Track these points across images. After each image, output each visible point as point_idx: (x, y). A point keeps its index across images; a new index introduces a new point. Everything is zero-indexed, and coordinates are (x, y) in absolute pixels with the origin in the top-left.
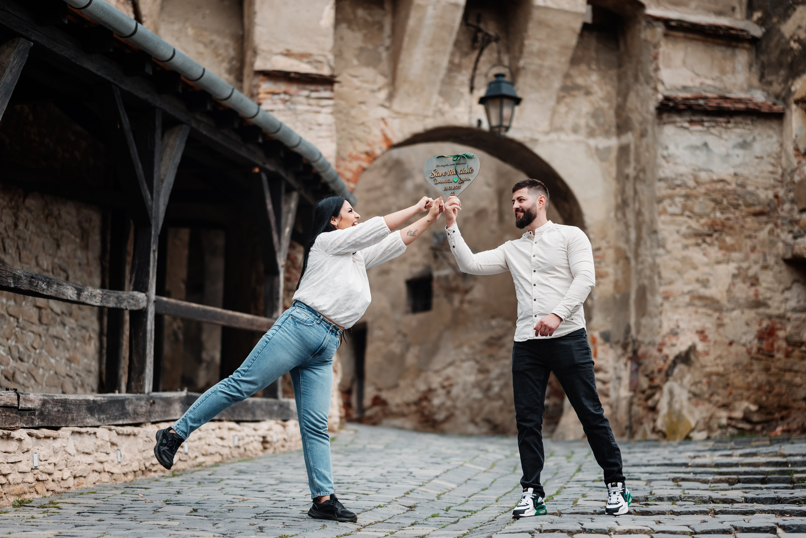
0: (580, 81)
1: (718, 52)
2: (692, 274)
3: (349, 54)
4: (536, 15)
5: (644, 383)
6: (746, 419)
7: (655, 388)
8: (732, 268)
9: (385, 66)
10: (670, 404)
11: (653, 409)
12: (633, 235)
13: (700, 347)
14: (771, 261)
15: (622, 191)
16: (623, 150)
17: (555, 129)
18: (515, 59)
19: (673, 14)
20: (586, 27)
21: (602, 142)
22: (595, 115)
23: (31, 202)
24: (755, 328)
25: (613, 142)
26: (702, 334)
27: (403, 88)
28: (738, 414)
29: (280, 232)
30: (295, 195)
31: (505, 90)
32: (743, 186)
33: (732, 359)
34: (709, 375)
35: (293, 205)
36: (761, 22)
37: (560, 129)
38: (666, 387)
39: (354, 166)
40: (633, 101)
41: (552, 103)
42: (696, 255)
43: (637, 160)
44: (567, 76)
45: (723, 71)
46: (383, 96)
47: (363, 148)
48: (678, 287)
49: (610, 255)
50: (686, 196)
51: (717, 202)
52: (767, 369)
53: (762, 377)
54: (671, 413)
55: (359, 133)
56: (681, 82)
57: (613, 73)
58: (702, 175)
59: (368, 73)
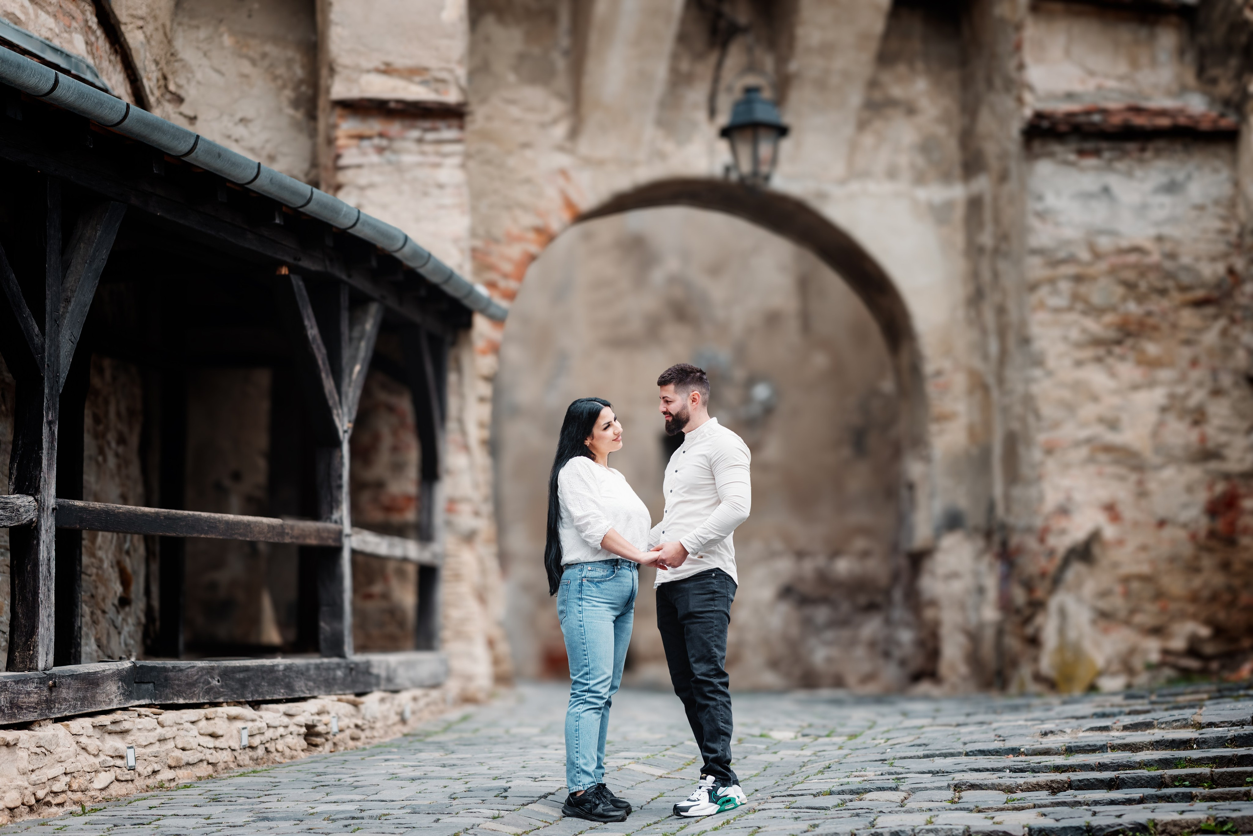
0: (897, 91)
1: (1125, 33)
2: (1089, 411)
3: (502, 65)
5: (1019, 596)
6: (1191, 651)
7: (1037, 606)
8: (1158, 395)
9: (563, 81)
10: (1062, 631)
11: (1034, 642)
12: (994, 347)
13: (1110, 532)
14: (1226, 380)
15: (974, 275)
16: (974, 204)
17: (855, 173)
18: (784, 60)
22: (926, 147)
24: (1202, 497)
25: (958, 192)
26: (1111, 510)
27: (593, 118)
28: (1178, 643)
30: (374, 308)
31: (761, 114)
32: (1172, 256)
33: (1165, 550)
34: (1126, 580)
35: (369, 326)
37: (865, 175)
38: (1054, 603)
39: (515, 252)
40: (986, 122)
41: (849, 130)
42: (1096, 376)
43: (997, 221)
44: (873, 84)
45: (1134, 64)
46: (560, 131)
47: (528, 220)
48: (1069, 431)
49: (959, 381)
50: (1078, 279)
51: (1130, 286)
52: (1225, 566)
53: (1218, 580)
54: (1063, 646)
55: (522, 194)
56: (1062, 85)
57: (952, 76)
58: (1104, 243)
59: (535, 95)
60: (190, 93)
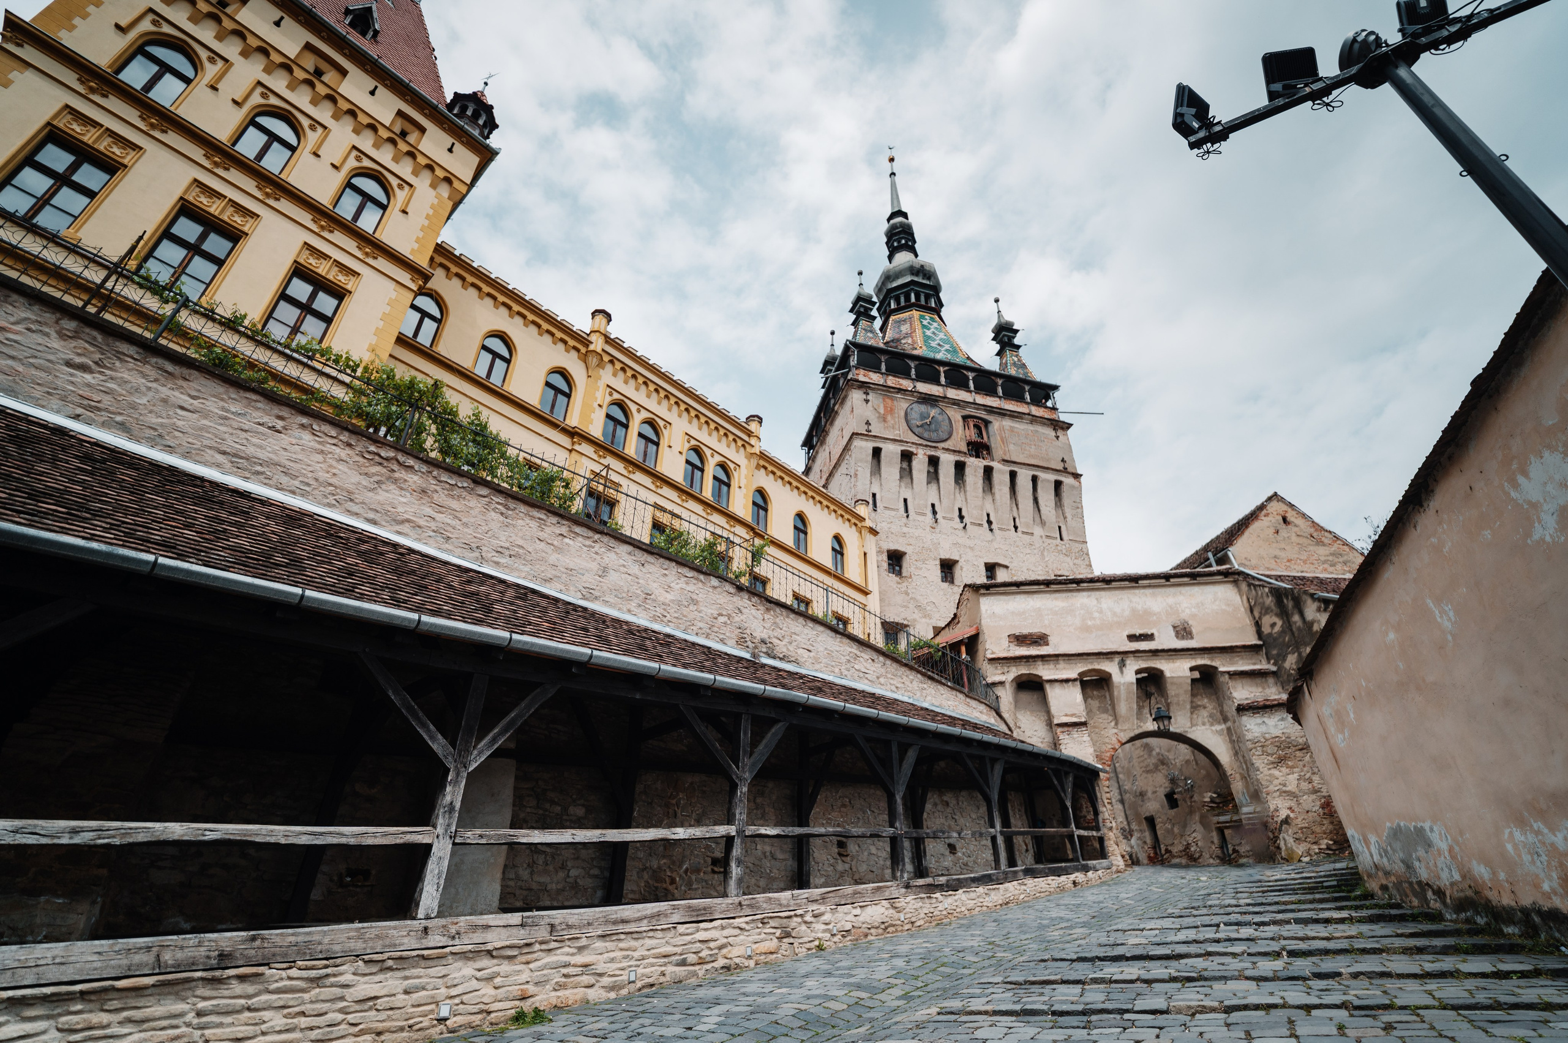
0: (1199, 703)
1: (1258, 680)
2: (1276, 782)
3: (1095, 710)
4: (1169, 681)
5: (1271, 836)
6: (1328, 848)
7: (1277, 838)
8: (1296, 776)
9: (1111, 712)
10: (1285, 844)
11: (1278, 848)
12: (1244, 767)
13: (1292, 815)
15: (1234, 747)
16: (1229, 729)
17: (1193, 725)
18: (1166, 700)
19: (1232, 669)
20: (1193, 681)
21: (1218, 727)
22: (1211, 716)
23: (964, 793)
25: (1223, 726)
26: (1290, 808)
27: (1120, 721)
28: (1324, 846)
29: (1065, 792)
31: (1162, 714)
32: (1288, 738)
33: (1311, 819)
34: (1302, 828)
36: (1275, 664)
37: (1197, 725)
38: (1281, 837)
39: (1108, 754)
40: (1226, 708)
41: (1189, 714)
42: (1276, 772)
43: (1236, 733)
44: (1192, 702)
45: (1264, 688)
46: (1113, 724)
47: (1110, 746)
48: (1272, 788)
49: (1238, 776)
50: (1263, 746)
51: (1279, 747)
52: (1332, 823)
53: (1331, 827)
54: (1287, 849)
55: (1107, 740)
56: (1244, 697)
57: (1214, 697)
58: (1267, 736)
59: (1105, 716)
60: (1022, 726)
